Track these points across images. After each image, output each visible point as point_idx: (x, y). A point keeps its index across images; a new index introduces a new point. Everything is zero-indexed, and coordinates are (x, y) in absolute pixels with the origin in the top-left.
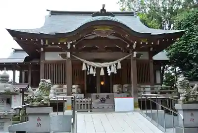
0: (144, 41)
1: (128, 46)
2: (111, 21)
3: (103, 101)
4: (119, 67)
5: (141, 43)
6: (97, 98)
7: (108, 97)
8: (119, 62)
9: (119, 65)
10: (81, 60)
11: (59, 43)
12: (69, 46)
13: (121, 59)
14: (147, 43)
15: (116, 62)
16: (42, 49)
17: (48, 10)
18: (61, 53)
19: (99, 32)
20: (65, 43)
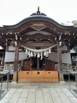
0: (67, 33)
1: (56, 39)
4: (50, 52)
5: (65, 34)
9: (50, 51)
10: (25, 47)
12: (17, 38)
13: (51, 47)
14: (70, 34)
15: (48, 49)
20: (11, 34)
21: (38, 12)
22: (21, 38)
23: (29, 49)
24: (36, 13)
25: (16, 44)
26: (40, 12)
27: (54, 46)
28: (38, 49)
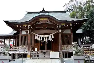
1: (57, 27)
2: (47, 15)
3: (44, 53)
4: (53, 37)
6: (42, 52)
7: (47, 52)
8: (52, 35)
10: (35, 34)
11: (23, 26)
12: (29, 28)
13: (54, 33)
14: (65, 25)
15: (51, 35)
16: (20, 29)
17: (26, 12)
18: (26, 31)
19: (42, 21)
20: (26, 26)
21: (43, 10)
22: (32, 27)
23: (38, 35)
24: (42, 11)
25: (29, 32)
26: (44, 10)
27: (56, 32)
28: (44, 35)
